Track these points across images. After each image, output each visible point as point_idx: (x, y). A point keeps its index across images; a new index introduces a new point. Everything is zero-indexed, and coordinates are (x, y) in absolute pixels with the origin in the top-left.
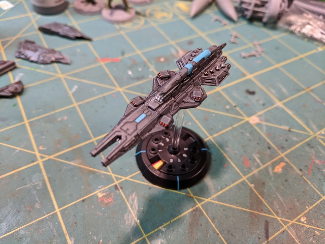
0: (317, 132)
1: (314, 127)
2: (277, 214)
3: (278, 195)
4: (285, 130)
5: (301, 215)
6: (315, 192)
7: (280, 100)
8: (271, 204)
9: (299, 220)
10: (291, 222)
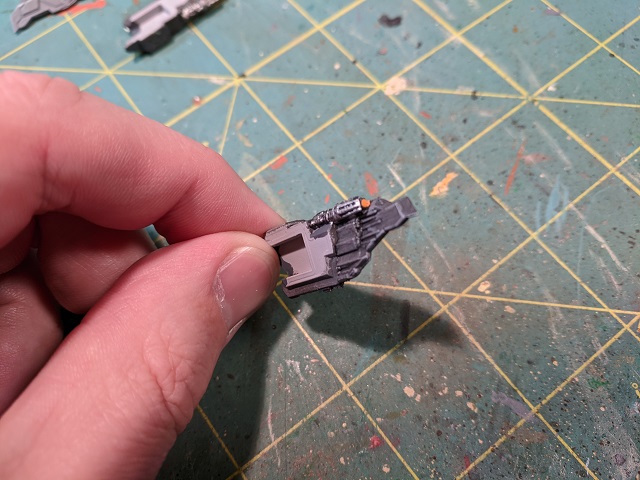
0: (537, 89)
1: (533, 78)
2: (430, 283)
3: (435, 246)
4: (465, 97)
5: (480, 279)
6: (516, 226)
7: (459, 28)
8: (418, 266)
9: (475, 291)
10: (457, 296)
